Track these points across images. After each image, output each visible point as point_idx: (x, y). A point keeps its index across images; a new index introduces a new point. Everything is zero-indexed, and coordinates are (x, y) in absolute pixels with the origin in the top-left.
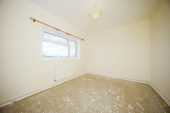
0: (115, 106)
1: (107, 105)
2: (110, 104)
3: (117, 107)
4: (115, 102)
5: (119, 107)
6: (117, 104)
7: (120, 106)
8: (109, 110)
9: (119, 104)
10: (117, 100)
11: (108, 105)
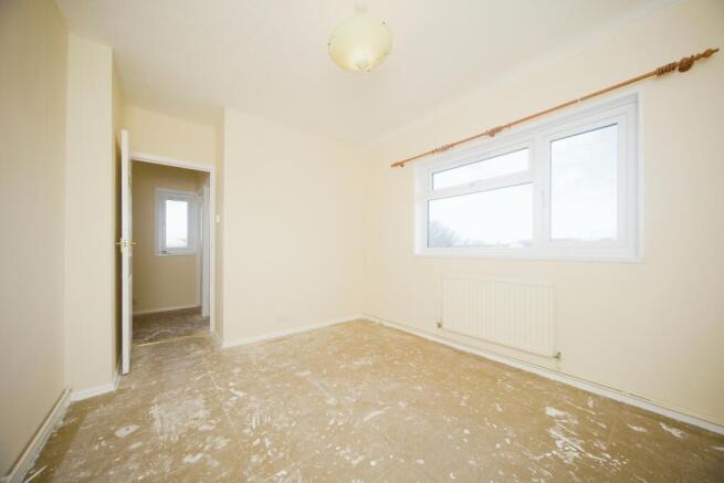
0: (268, 443)
1: (290, 423)
2: (288, 434)
3: (262, 444)
4: (281, 455)
5: (256, 450)
6: (270, 454)
7: (254, 459)
8: (273, 418)
9: (265, 462)
10: (284, 472)
11: (287, 425)
